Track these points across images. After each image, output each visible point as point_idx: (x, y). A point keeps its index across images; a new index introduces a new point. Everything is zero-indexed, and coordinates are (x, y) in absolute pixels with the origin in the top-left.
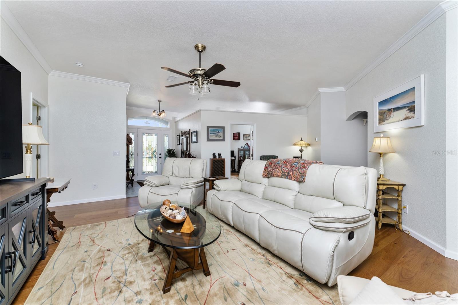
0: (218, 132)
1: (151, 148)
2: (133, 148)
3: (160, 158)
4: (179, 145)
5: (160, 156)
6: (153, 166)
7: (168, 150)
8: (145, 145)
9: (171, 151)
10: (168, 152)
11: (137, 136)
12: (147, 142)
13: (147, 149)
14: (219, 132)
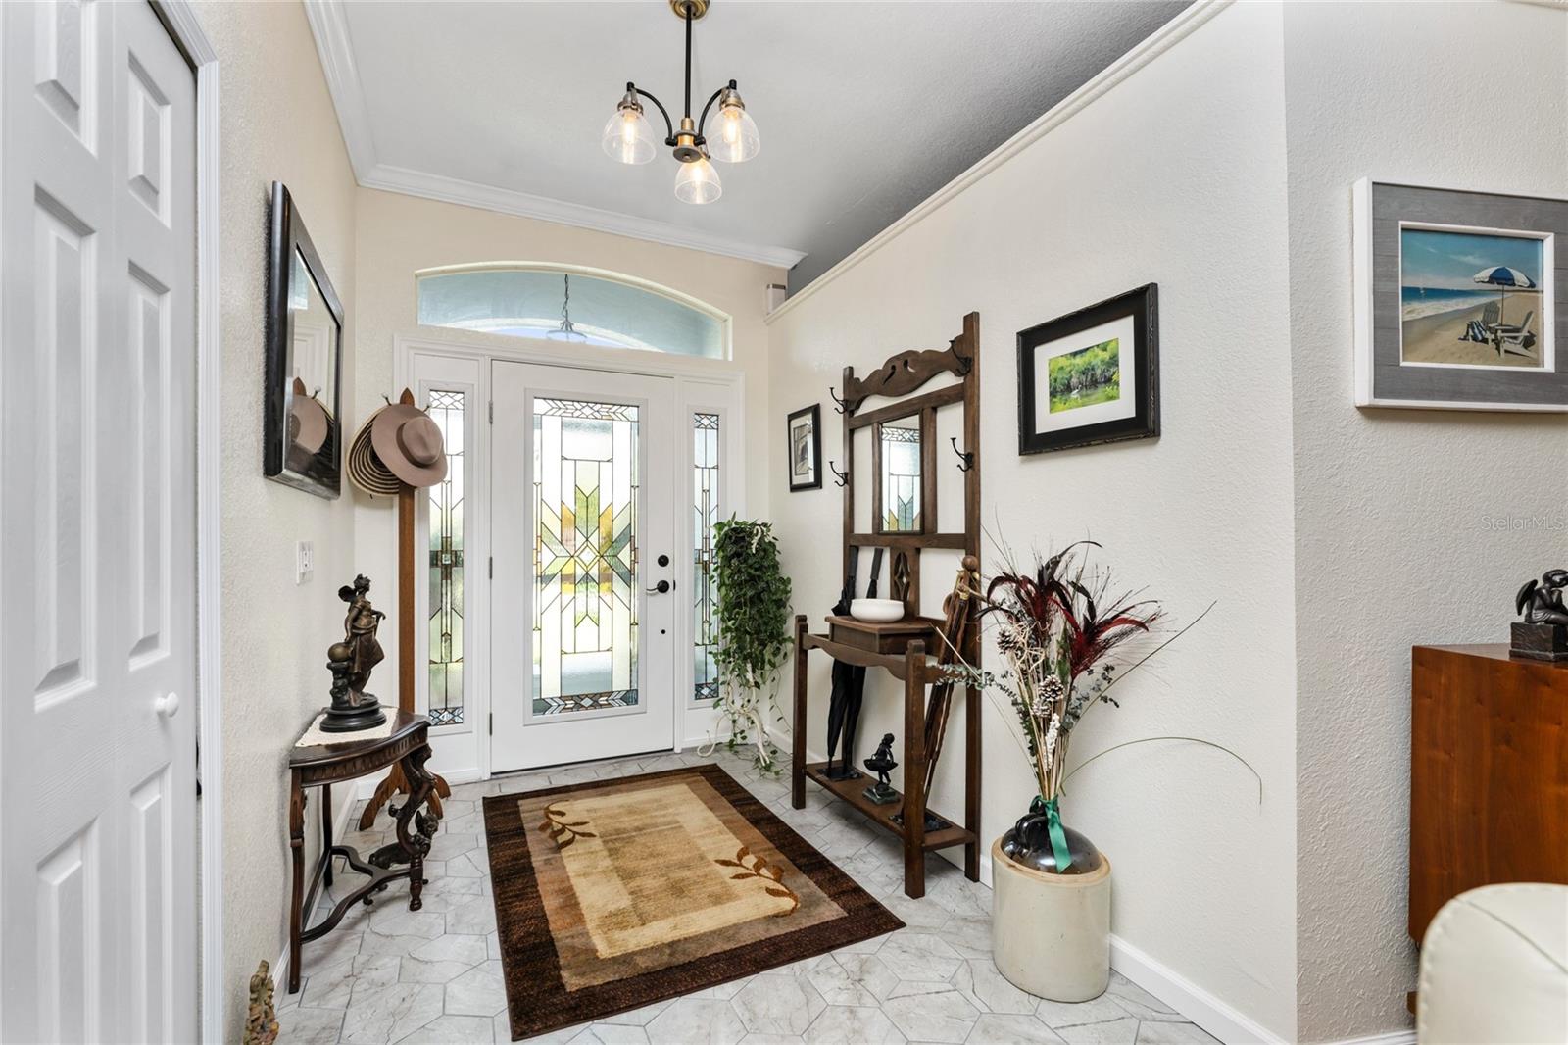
0: (1492, 279)
1: (593, 516)
2: (458, 514)
3: (663, 587)
4: (818, 484)
5: (664, 574)
6: (611, 649)
7: (720, 526)
8: (554, 488)
9: (751, 535)
10: (720, 546)
11: (485, 416)
12: (568, 465)
13: (569, 521)
14: (1510, 281)
